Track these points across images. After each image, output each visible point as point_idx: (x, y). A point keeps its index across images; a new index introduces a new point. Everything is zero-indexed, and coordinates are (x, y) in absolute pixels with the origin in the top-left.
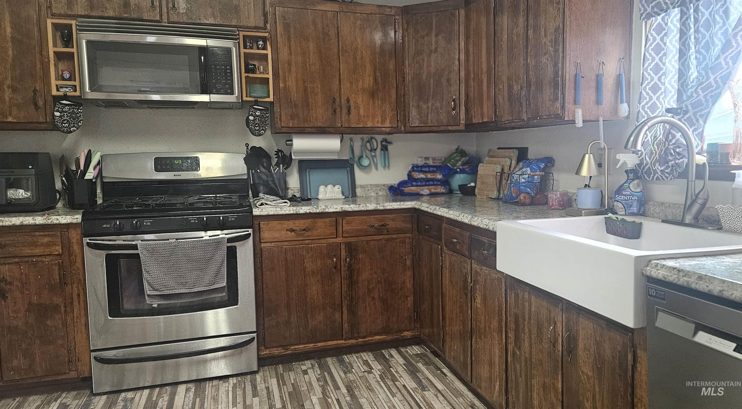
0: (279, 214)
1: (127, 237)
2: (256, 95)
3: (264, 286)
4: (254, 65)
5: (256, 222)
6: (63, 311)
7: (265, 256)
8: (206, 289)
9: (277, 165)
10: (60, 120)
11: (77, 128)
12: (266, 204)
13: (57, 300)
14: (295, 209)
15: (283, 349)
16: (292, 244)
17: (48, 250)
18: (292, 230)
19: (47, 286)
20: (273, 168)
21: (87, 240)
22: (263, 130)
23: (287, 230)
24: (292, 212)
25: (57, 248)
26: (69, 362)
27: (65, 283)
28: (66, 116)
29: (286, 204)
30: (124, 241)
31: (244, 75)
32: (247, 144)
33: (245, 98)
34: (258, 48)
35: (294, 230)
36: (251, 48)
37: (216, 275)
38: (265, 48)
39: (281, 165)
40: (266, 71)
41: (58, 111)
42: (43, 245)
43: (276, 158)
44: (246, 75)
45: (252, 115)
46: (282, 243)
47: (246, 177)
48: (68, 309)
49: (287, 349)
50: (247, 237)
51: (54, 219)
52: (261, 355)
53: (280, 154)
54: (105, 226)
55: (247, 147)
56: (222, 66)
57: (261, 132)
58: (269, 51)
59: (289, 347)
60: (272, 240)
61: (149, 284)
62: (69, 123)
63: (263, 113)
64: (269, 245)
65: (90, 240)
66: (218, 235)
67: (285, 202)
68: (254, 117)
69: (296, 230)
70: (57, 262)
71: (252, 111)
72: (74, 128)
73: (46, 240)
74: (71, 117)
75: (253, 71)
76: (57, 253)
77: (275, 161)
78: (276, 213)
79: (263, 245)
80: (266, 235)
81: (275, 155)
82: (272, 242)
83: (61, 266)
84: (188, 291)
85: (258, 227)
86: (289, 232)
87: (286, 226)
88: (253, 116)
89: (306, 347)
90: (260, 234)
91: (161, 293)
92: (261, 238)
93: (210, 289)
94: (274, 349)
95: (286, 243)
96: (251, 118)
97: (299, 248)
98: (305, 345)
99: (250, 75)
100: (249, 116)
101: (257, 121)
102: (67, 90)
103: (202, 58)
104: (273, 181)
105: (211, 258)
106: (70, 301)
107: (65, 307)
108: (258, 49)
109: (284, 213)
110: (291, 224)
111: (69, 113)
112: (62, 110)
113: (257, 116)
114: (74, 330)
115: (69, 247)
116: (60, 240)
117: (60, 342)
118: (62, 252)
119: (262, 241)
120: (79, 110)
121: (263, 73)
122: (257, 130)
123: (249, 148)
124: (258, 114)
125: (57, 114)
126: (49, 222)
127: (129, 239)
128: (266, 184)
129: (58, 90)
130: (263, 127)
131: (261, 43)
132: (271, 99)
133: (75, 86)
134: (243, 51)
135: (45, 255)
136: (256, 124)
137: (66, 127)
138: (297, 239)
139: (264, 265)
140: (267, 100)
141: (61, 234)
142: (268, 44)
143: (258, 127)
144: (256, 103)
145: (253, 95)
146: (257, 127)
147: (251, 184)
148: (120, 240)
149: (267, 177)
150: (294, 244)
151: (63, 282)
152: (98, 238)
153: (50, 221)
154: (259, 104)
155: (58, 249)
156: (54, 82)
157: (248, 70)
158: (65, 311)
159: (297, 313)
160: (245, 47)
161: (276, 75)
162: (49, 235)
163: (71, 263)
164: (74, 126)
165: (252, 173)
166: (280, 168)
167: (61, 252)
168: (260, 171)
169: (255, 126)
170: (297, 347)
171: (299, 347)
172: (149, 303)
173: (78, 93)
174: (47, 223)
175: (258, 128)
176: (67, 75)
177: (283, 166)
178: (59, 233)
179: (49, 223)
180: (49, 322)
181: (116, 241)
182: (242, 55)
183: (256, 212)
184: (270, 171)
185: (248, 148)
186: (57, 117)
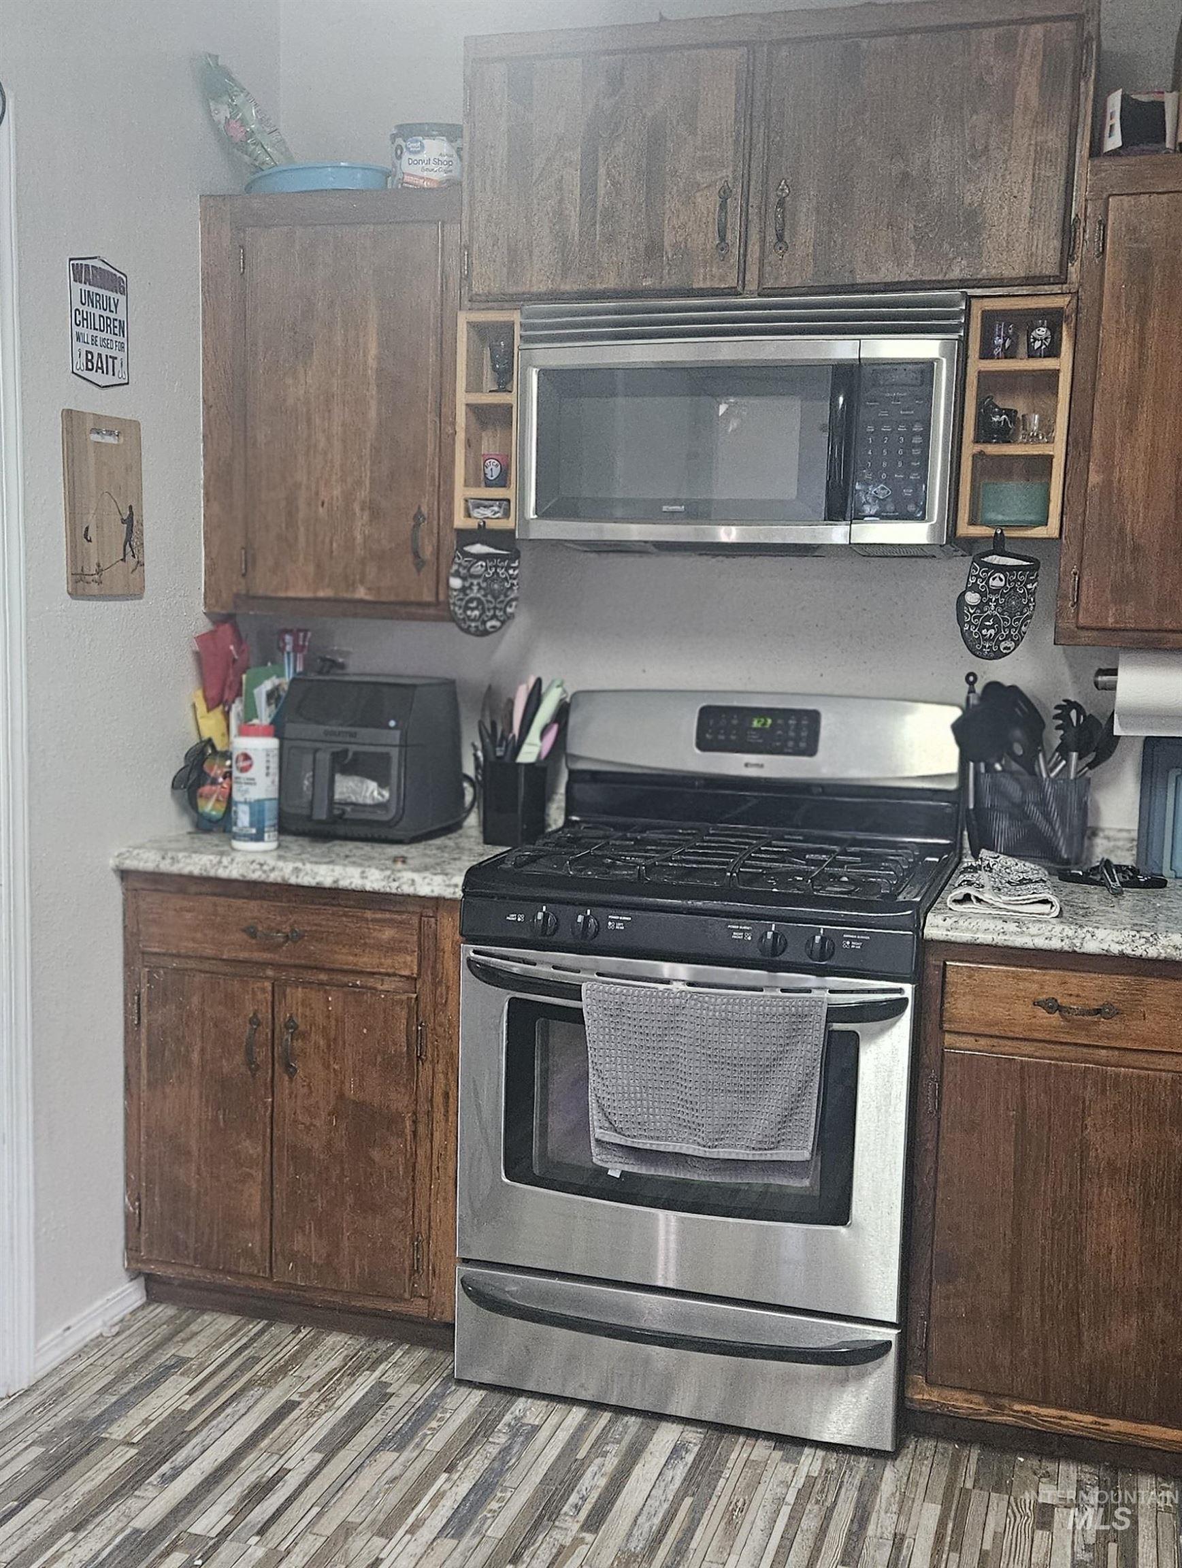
0: (1009, 943)
1: (564, 958)
2: (1000, 517)
3: (941, 1177)
4: (1011, 413)
5: (933, 961)
6: (408, 1131)
7: (951, 1077)
8: (750, 1158)
9: (1064, 751)
10: (461, 600)
11: (503, 623)
12: (979, 900)
13: (400, 1101)
14: (1071, 933)
15: (986, 1403)
16: (1048, 1053)
17: (389, 961)
18: (1052, 1006)
19: (379, 1059)
20: (1047, 763)
21: (468, 951)
22: (1009, 637)
23: (1037, 1003)
24: (1055, 944)
25: (409, 958)
26: (414, 1271)
27: (418, 1058)
28: (475, 588)
29: (1045, 908)
30: (554, 967)
31: (969, 449)
32: (972, 674)
33: (965, 529)
34: (1032, 354)
35: (1060, 1008)
36: (1009, 354)
37: (785, 1120)
38: (1053, 351)
39: (1074, 755)
40: (1047, 429)
41: (457, 574)
42: (379, 946)
43: (1058, 728)
44: (978, 448)
45: (974, 588)
46: (1015, 1043)
47: (952, 785)
48: (421, 1129)
49: (1001, 1407)
50: (893, 1009)
51: (405, 880)
52: (912, 1400)
53: (1073, 714)
54: (512, 917)
55: (971, 684)
56: (898, 423)
57: (1003, 645)
58: (1063, 363)
59: (1005, 1402)
60: (982, 1030)
61: (601, 1107)
62: (483, 608)
63: (1016, 581)
64: (969, 1042)
65: (475, 952)
66: (809, 991)
67: (1045, 902)
68: (983, 595)
69: (1069, 1010)
70: (404, 997)
71: (977, 577)
72: (494, 623)
73: (388, 934)
74: (488, 591)
75: (1004, 435)
76: (406, 973)
77: (1054, 737)
78: (1000, 940)
79: (949, 1039)
80: (961, 1006)
81: (1056, 717)
82: (979, 1035)
83: (414, 1009)
84: (700, 1151)
85: (939, 979)
86: (1041, 1012)
87: (1035, 986)
88: (979, 592)
89: (1065, 1418)
90: (942, 1003)
91: (629, 1142)
92: (947, 1015)
93: (763, 1158)
94: (958, 1395)
95: (1028, 1048)
96: (972, 598)
97: (1071, 1071)
98: (1063, 1413)
99: (992, 449)
100: (964, 593)
101: (991, 609)
102: (488, 513)
103: (841, 400)
104: (1042, 803)
105: (776, 1061)
106: (426, 1107)
107: (414, 1122)
108: (1030, 356)
109: (1030, 945)
110: (1050, 983)
111: (486, 580)
112: (469, 570)
113: (995, 591)
114: (430, 1189)
115: (435, 961)
116: (416, 938)
117: (398, 1213)
118: (419, 974)
119: (946, 1026)
120: (511, 572)
121: (1034, 439)
122: (990, 639)
123: (979, 687)
124: (996, 583)
125: (456, 583)
126: (392, 887)
127: (566, 963)
128: (1018, 813)
129: (469, 515)
130: (1010, 627)
131: (1042, 332)
132: (1051, 529)
133: (509, 501)
134: (976, 365)
135: (380, 973)
136: (988, 618)
137: (474, 620)
138: (1069, 1039)
139: (944, 1109)
140: (1039, 532)
141: (420, 923)
142: (1064, 334)
143: (992, 627)
144: (999, 545)
145: (992, 516)
146: (988, 628)
147: (968, 809)
148: (544, 964)
149: (1023, 790)
150: (1056, 1055)
151: (416, 1056)
152: (493, 949)
153: (395, 884)
154: (1007, 548)
155: (408, 963)
156: (461, 492)
157: (986, 432)
158: (415, 1133)
159: (1042, 1295)
160: (986, 354)
161: (1078, 443)
162: (391, 920)
163: (435, 1005)
164: (494, 617)
165: (977, 773)
166: (1067, 766)
167: (415, 971)
168: (1004, 770)
169: (982, 627)
170: (1033, 1409)
171: (1044, 1411)
172: (599, 1163)
173: (509, 524)
174: (388, 890)
175: (992, 631)
176: (493, 470)
177: (1080, 758)
178: (415, 920)
179: (394, 891)
180: (376, 1154)
181: (535, 964)
182: (972, 379)
183: (936, 927)
184: (1032, 772)
185: (972, 691)
186: (455, 590)
